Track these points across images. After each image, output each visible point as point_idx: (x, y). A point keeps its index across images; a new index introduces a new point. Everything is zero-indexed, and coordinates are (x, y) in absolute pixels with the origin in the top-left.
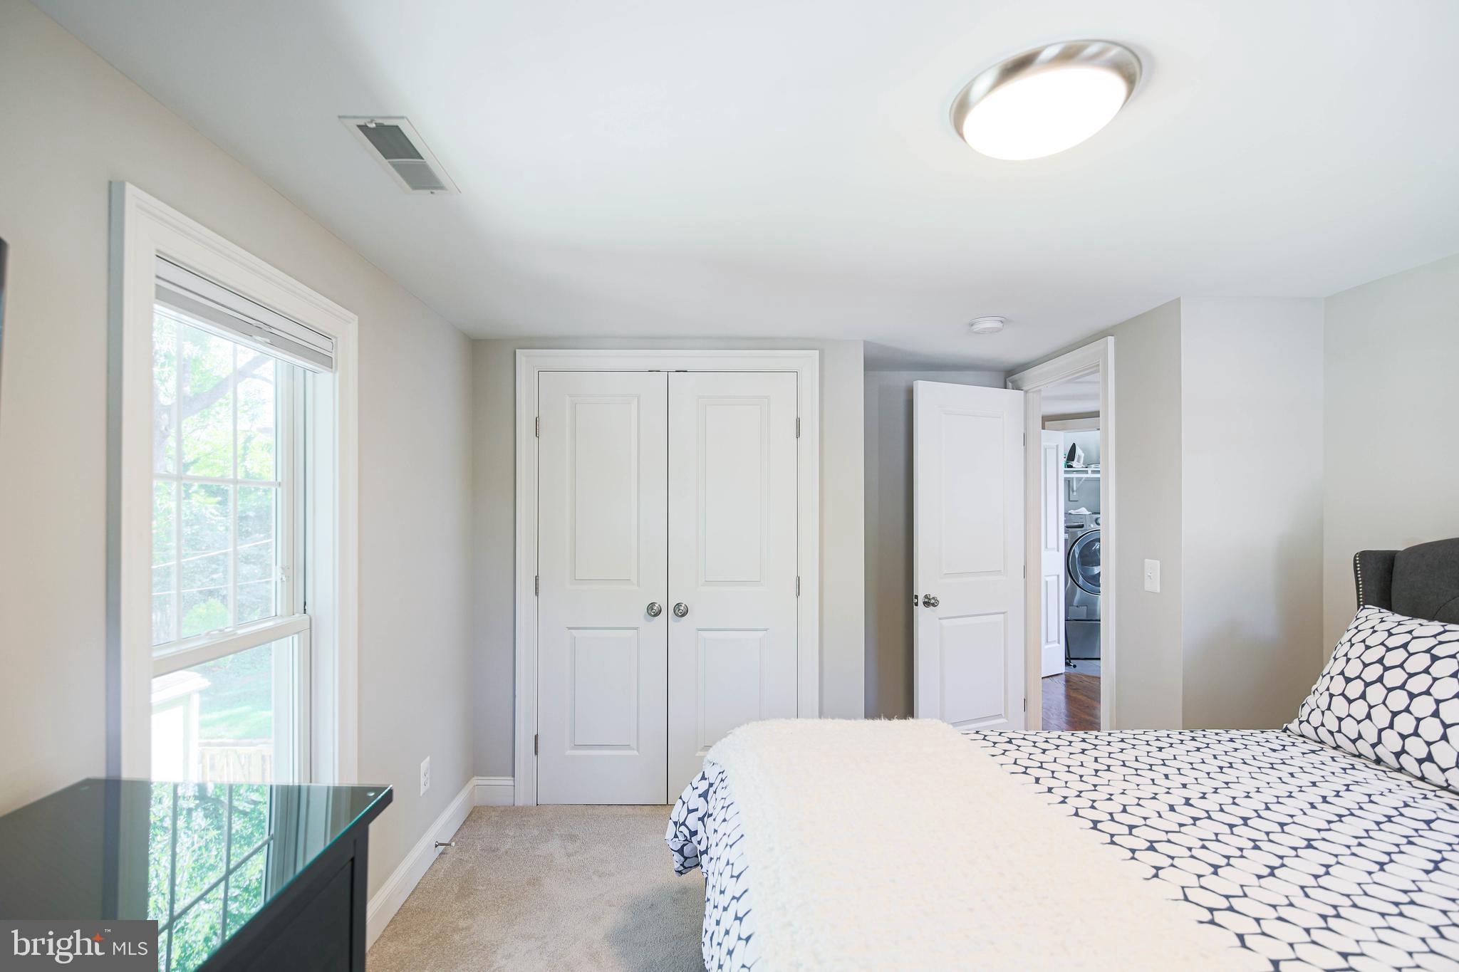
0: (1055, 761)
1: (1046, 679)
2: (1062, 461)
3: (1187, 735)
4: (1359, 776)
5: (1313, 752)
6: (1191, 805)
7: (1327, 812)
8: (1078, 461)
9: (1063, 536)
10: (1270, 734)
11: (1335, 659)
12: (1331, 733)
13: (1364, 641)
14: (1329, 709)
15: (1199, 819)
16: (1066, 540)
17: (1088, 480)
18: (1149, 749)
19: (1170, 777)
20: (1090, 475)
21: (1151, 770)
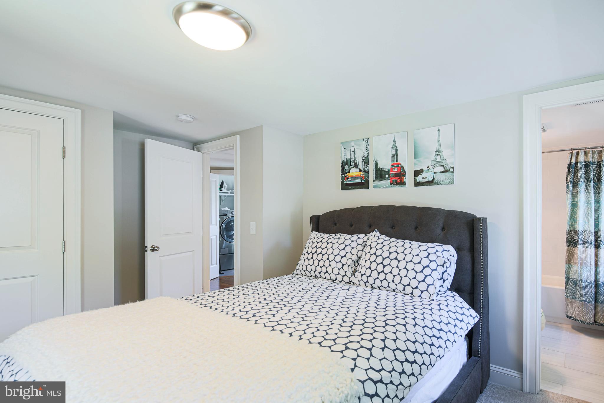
0: (218, 299)
1: (211, 281)
2: (218, 188)
3: (265, 281)
4: (311, 281)
5: (300, 278)
6: (266, 300)
7: (303, 292)
8: (225, 188)
9: (218, 219)
10: (289, 276)
11: (305, 248)
12: (305, 271)
13: (312, 242)
14: (304, 264)
15: (269, 303)
16: (219, 221)
17: (228, 196)
18: (252, 287)
19: (259, 294)
20: (229, 194)
21: (253, 293)
